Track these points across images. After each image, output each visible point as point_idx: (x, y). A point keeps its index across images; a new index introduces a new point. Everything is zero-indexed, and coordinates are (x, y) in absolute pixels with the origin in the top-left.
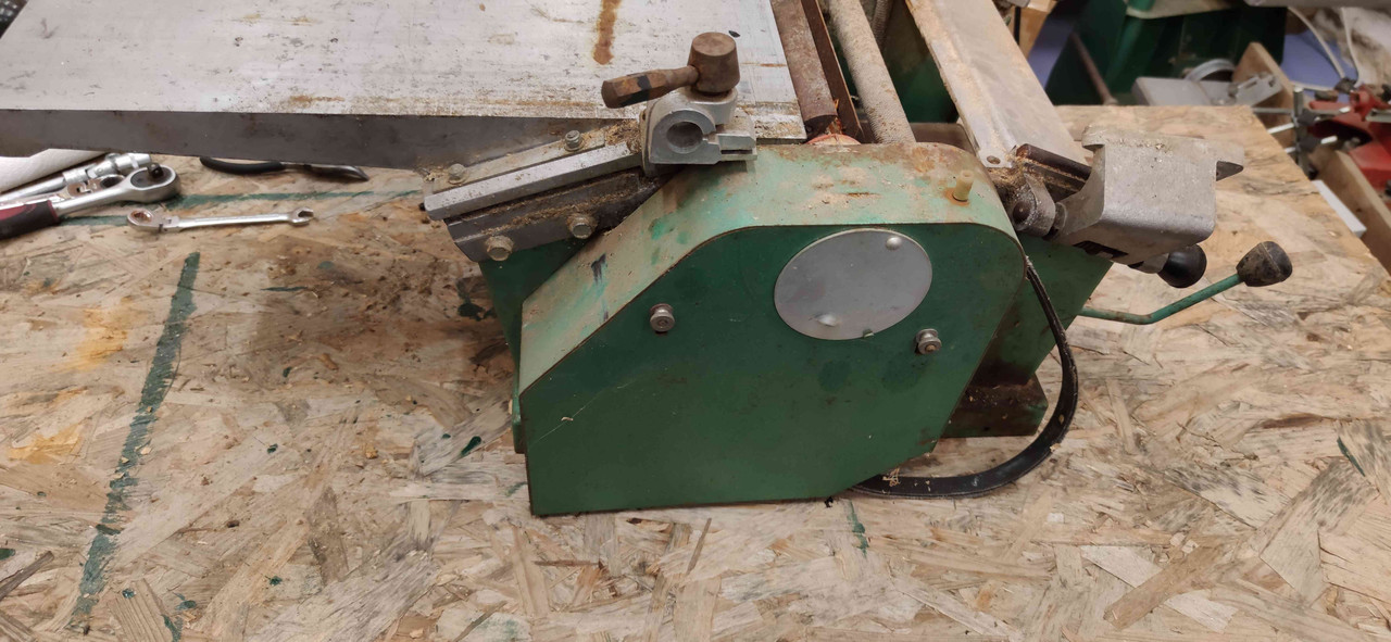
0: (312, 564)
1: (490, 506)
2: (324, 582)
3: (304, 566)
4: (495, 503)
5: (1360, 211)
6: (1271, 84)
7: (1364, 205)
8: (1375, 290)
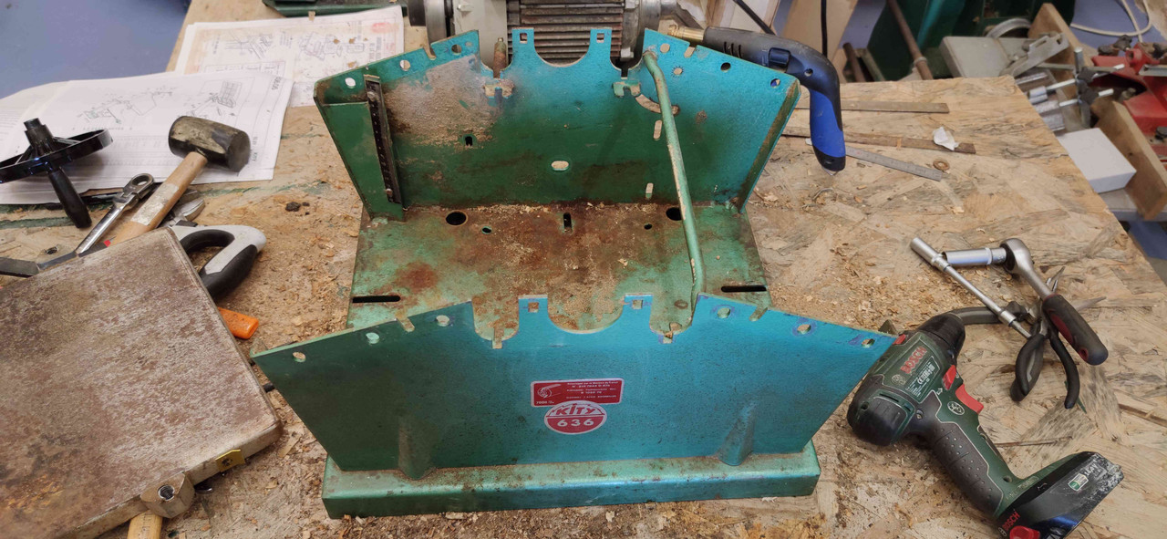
5: (1132, 155)
6: (1059, 42)
7: (1135, 150)
8: (1110, 244)
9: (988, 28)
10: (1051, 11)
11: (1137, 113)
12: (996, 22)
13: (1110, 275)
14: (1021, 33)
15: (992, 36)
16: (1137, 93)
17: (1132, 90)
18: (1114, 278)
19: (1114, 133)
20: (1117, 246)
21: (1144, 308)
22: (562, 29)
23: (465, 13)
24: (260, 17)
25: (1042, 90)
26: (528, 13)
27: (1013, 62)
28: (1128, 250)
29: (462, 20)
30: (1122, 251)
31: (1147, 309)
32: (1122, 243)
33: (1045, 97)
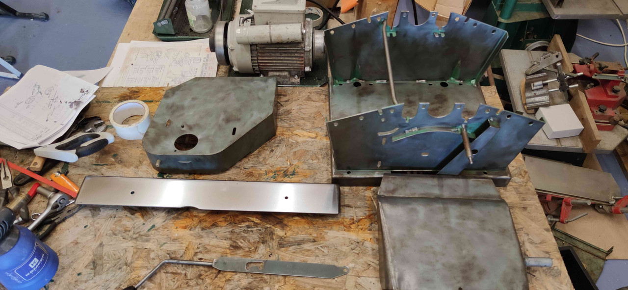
0: (92, 269)
1: (153, 251)
2: (94, 276)
3: (89, 270)
4: (155, 250)
5: (583, 120)
6: (557, 56)
7: (585, 117)
8: (517, 175)
9: (528, 44)
10: (558, 39)
11: (589, 97)
12: (532, 42)
13: (512, 191)
14: (544, 49)
15: (528, 50)
16: (595, 86)
17: (592, 84)
18: (514, 192)
19: (576, 108)
20: (520, 176)
21: (524, 208)
22: (276, 58)
23: (232, 50)
24: (151, 40)
25: (540, 83)
26: (260, 51)
27: (534, 65)
28: (525, 179)
29: (232, 53)
30: (522, 179)
31: (525, 208)
32: (523, 175)
33: (542, 86)
